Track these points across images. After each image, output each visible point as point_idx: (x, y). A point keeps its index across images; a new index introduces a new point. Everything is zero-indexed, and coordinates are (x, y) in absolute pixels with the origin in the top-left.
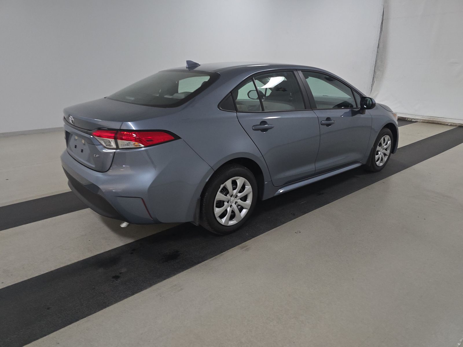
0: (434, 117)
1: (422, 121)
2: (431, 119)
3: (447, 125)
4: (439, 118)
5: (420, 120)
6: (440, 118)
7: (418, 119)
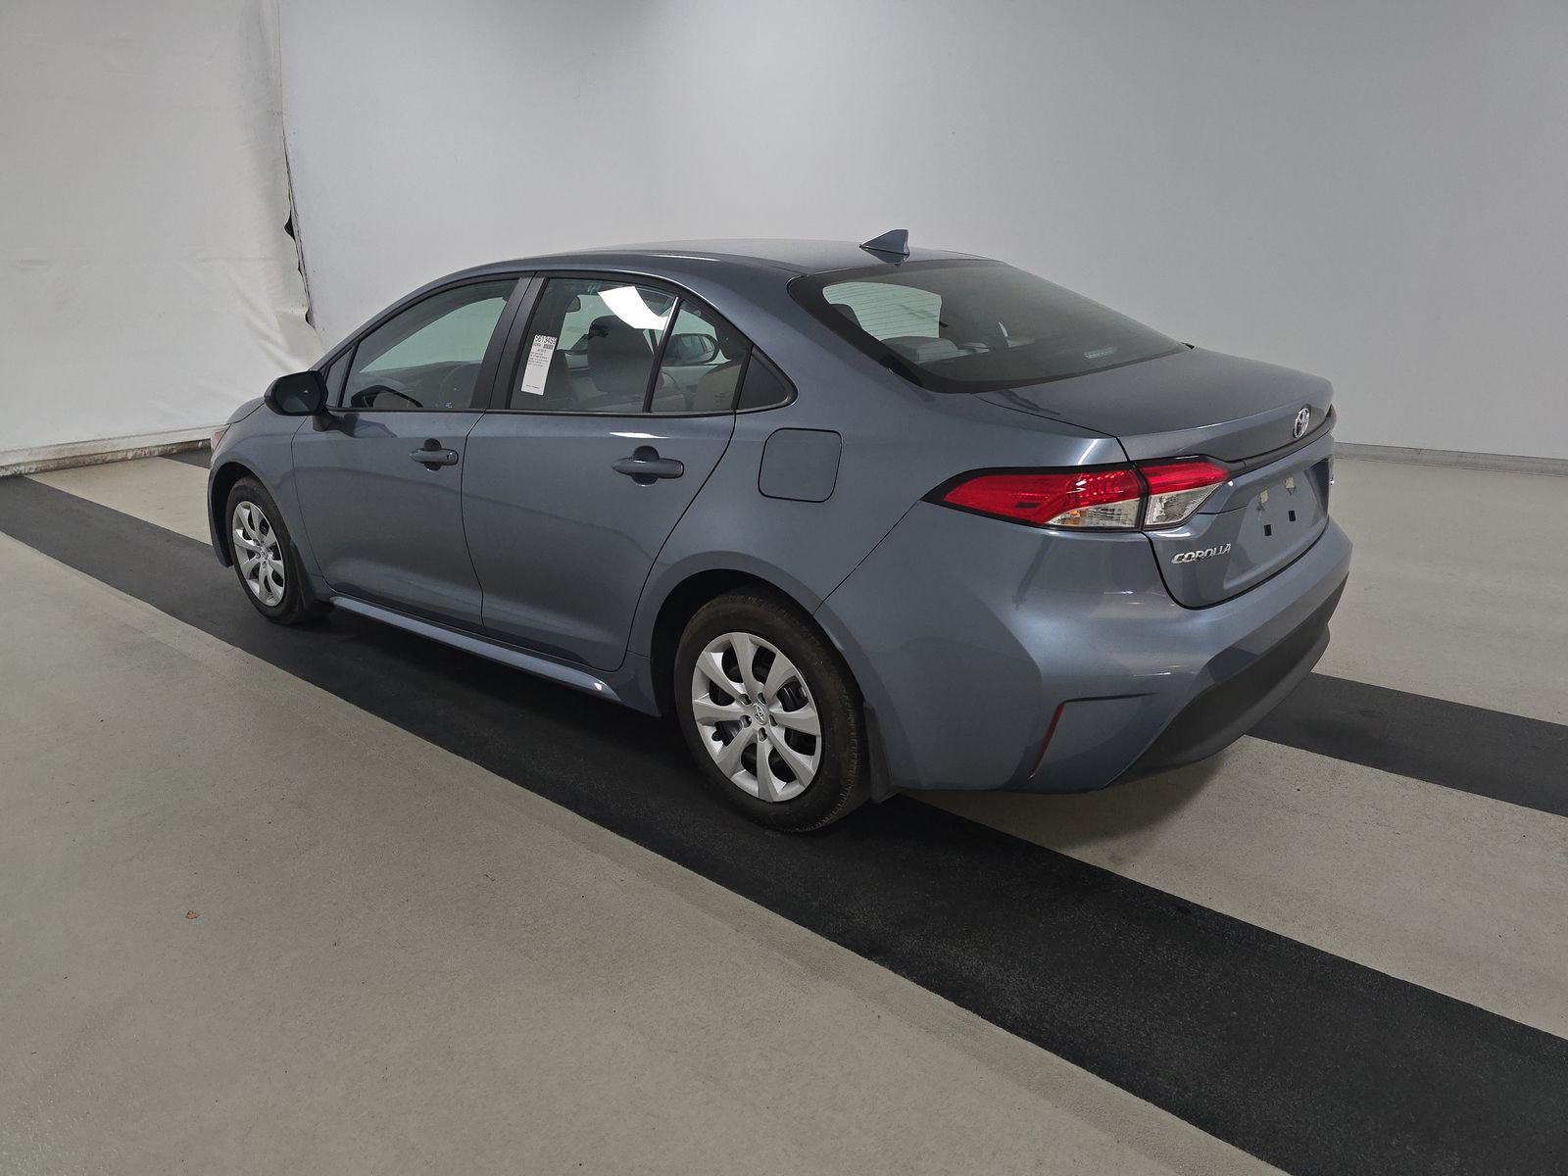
0: (71, 446)
1: (34, 467)
2: (66, 454)
3: (124, 460)
4: (88, 444)
5: (28, 467)
6: (92, 444)
7: (18, 465)
